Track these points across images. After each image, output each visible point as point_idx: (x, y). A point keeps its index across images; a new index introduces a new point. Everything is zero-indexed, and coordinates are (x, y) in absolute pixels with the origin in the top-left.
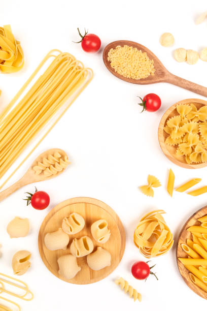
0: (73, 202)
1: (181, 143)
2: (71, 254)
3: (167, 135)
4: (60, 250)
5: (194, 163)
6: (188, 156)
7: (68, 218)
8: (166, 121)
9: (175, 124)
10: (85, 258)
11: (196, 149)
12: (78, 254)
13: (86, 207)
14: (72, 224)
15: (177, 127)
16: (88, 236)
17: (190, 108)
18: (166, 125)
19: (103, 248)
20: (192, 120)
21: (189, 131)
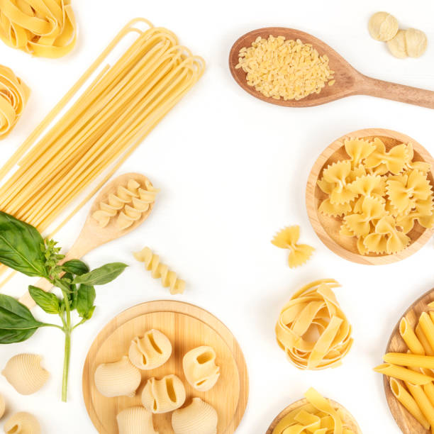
0: (153, 308)
1: (349, 214)
2: (142, 406)
3: (322, 196)
4: (122, 397)
5: (373, 254)
6: (362, 239)
7: (141, 338)
8: (322, 170)
9: (339, 178)
10: (169, 416)
11: (378, 227)
12: (155, 407)
13: (176, 320)
14: (147, 351)
15: (342, 183)
16: (176, 375)
17: (372, 147)
18: (321, 176)
19: (204, 400)
20: (374, 170)
21: (365, 191)
